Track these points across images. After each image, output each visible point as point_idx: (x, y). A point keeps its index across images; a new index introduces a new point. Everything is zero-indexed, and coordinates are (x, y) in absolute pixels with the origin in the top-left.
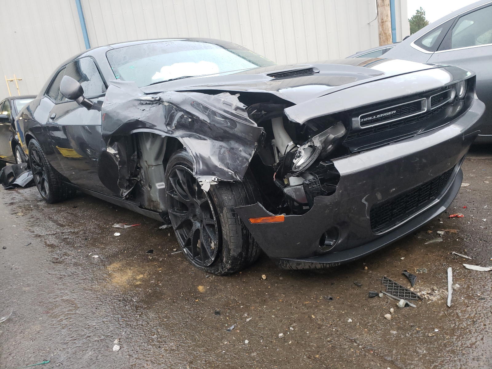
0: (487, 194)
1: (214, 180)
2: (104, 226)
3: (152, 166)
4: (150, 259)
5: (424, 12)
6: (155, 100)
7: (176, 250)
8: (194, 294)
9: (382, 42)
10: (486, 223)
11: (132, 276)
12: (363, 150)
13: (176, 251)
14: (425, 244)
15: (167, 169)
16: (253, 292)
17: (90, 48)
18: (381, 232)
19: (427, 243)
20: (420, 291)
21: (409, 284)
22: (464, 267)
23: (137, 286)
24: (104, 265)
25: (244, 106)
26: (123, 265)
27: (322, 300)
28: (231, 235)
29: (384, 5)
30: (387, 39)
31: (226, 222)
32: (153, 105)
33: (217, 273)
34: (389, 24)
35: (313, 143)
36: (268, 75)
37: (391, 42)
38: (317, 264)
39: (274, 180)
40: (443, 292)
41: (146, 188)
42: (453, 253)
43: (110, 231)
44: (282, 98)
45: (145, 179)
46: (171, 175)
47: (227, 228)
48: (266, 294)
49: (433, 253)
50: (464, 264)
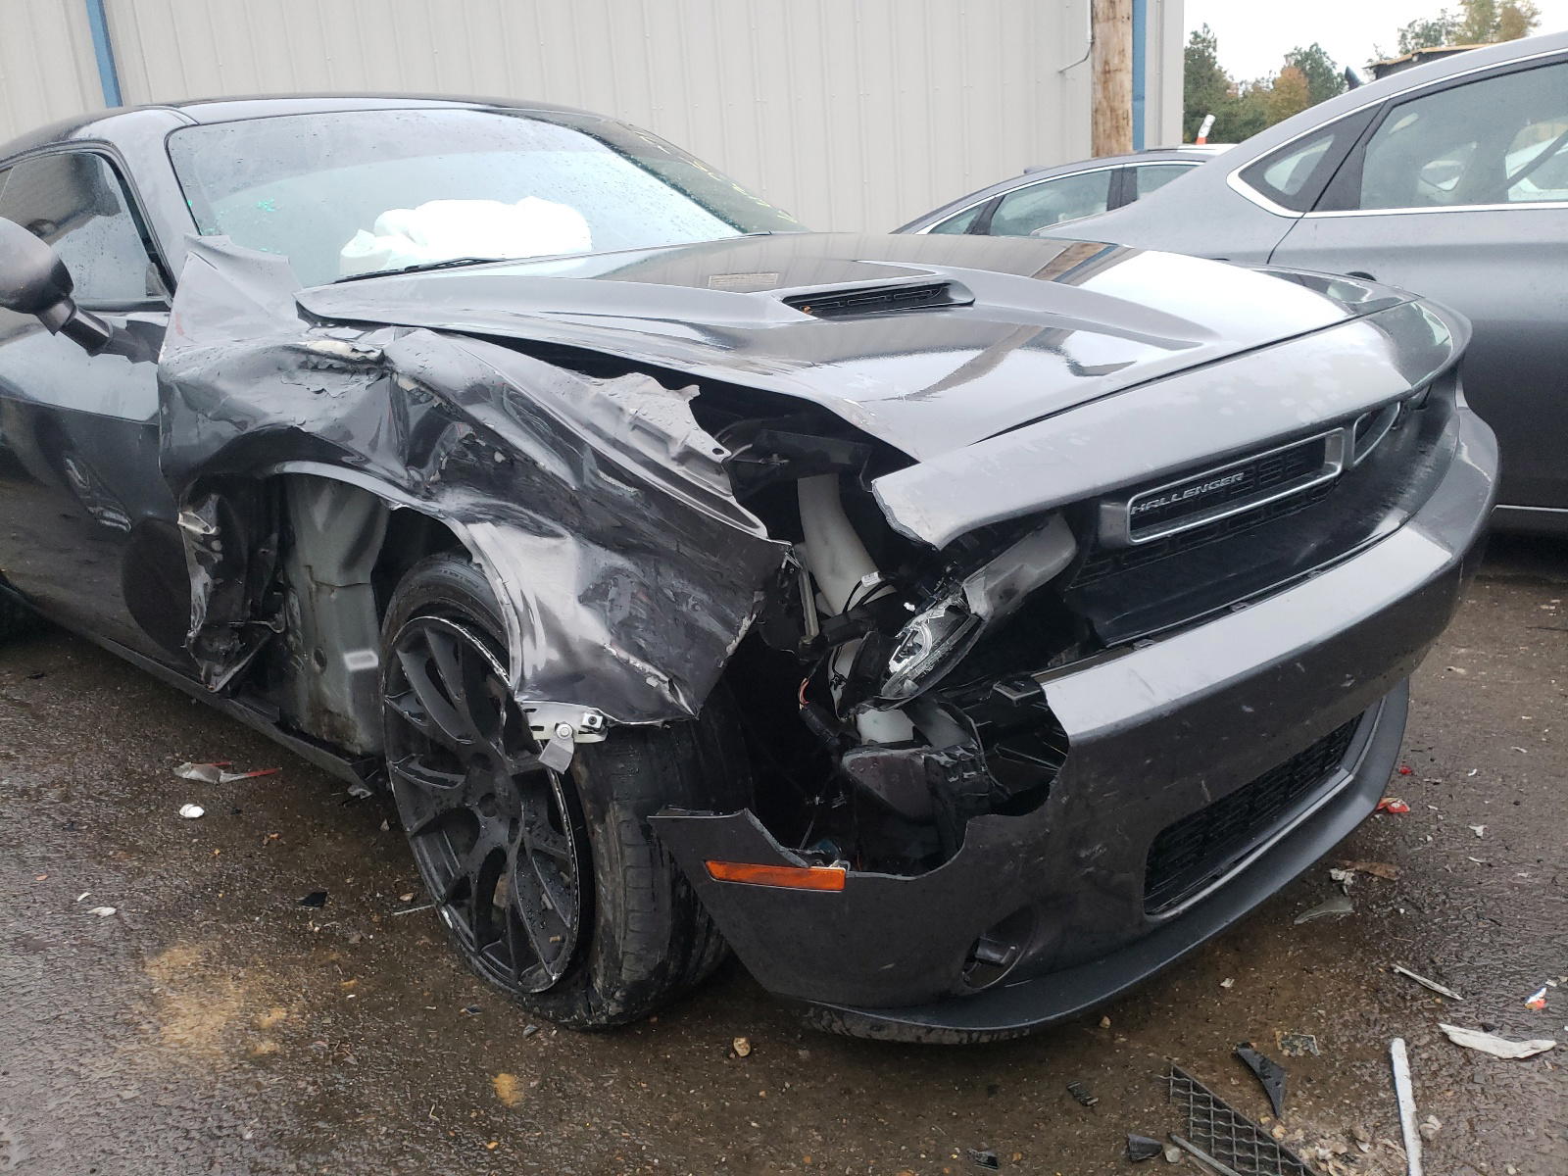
0: (1468, 722)
1: (588, 724)
2: (142, 767)
3: (332, 588)
4: (312, 932)
5: (1215, 41)
6: (366, 361)
7: (413, 900)
8: (479, 1113)
9: (1102, 136)
10: (1485, 844)
11: (245, 1011)
12: (1147, 637)
13: (413, 902)
14: (1296, 922)
15: (389, 612)
16: (701, 1115)
17: (120, 103)
18: (1170, 907)
19: (1300, 922)
20: (1308, 1142)
21: (1265, 1105)
22: (1445, 1036)
23: (263, 1062)
24: (135, 954)
25: (717, 451)
26: (210, 958)
27: (961, 1163)
28: (633, 904)
29: (1115, 18)
30: (1117, 127)
31: (614, 856)
32: (355, 378)
33: (566, 1020)
34: (1126, 80)
35: (964, 596)
36: (788, 300)
37: (1128, 138)
38: (945, 1031)
39: (801, 706)
40: (1389, 1152)
41: (306, 661)
42: (1396, 971)
43: (163, 794)
44: (859, 426)
45: (304, 628)
46: (404, 644)
47: (617, 879)
48: (754, 1124)
49: (1327, 962)
50: (1442, 1025)
